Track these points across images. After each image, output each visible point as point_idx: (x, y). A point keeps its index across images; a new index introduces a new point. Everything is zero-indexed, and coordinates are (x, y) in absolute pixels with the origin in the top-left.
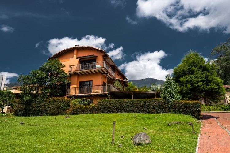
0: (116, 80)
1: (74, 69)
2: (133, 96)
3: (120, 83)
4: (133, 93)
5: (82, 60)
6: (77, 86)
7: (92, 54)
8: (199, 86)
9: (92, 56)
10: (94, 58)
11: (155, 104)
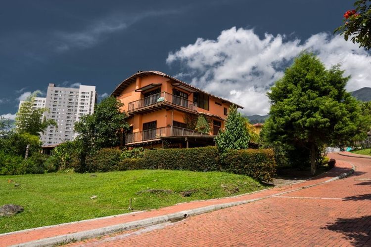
0: (200, 114)
1: (137, 106)
2: (187, 143)
3: (206, 119)
4: (188, 138)
5: (146, 92)
6: (140, 130)
7: (151, 83)
8: (296, 119)
9: (151, 86)
10: (157, 88)
11: (204, 155)
